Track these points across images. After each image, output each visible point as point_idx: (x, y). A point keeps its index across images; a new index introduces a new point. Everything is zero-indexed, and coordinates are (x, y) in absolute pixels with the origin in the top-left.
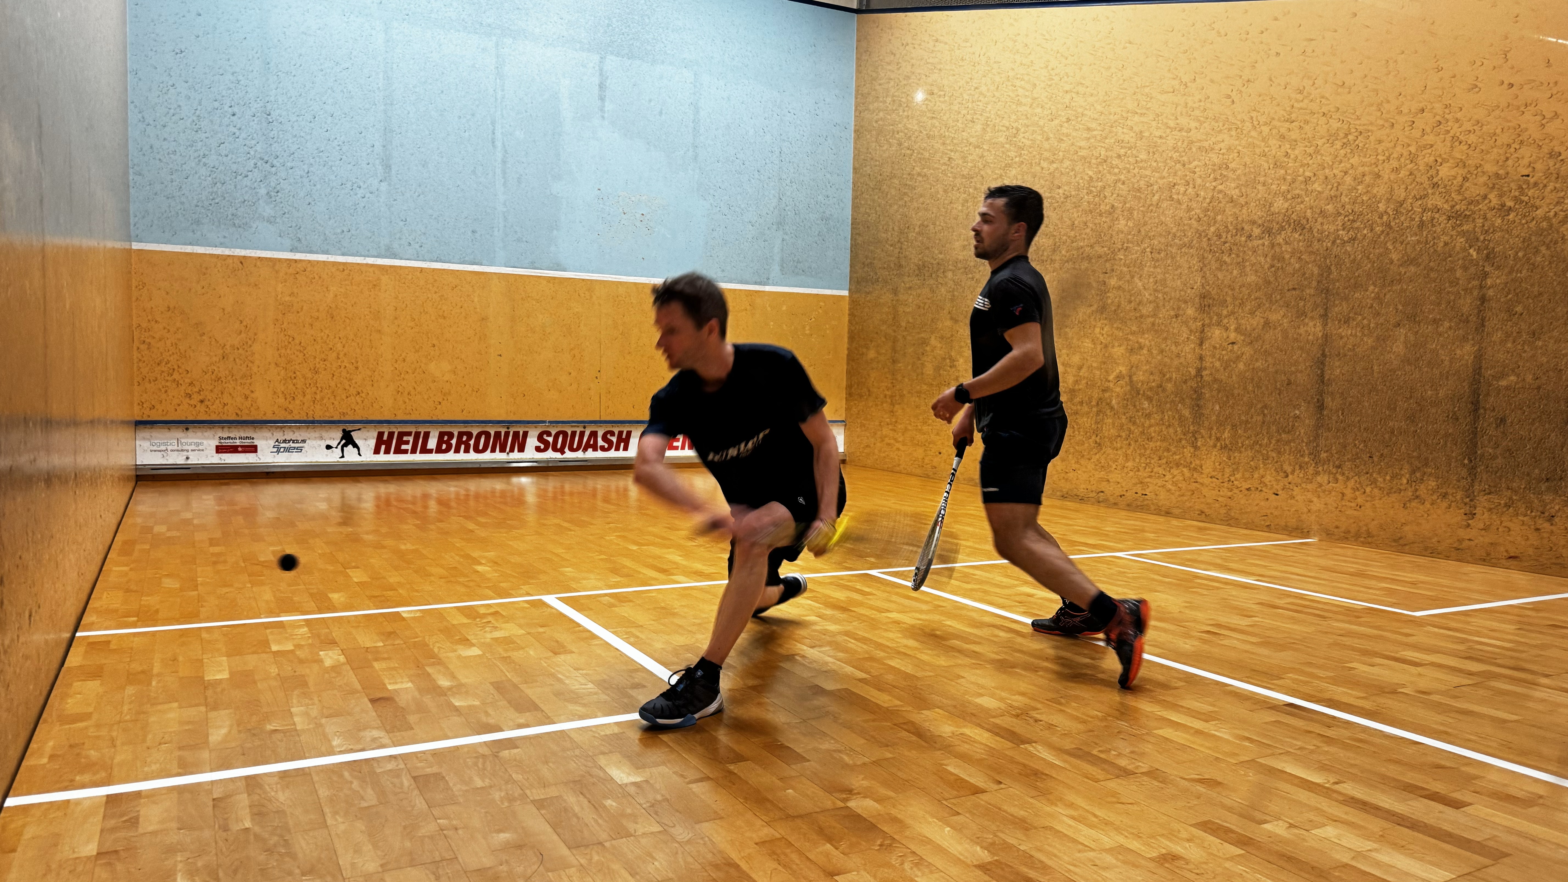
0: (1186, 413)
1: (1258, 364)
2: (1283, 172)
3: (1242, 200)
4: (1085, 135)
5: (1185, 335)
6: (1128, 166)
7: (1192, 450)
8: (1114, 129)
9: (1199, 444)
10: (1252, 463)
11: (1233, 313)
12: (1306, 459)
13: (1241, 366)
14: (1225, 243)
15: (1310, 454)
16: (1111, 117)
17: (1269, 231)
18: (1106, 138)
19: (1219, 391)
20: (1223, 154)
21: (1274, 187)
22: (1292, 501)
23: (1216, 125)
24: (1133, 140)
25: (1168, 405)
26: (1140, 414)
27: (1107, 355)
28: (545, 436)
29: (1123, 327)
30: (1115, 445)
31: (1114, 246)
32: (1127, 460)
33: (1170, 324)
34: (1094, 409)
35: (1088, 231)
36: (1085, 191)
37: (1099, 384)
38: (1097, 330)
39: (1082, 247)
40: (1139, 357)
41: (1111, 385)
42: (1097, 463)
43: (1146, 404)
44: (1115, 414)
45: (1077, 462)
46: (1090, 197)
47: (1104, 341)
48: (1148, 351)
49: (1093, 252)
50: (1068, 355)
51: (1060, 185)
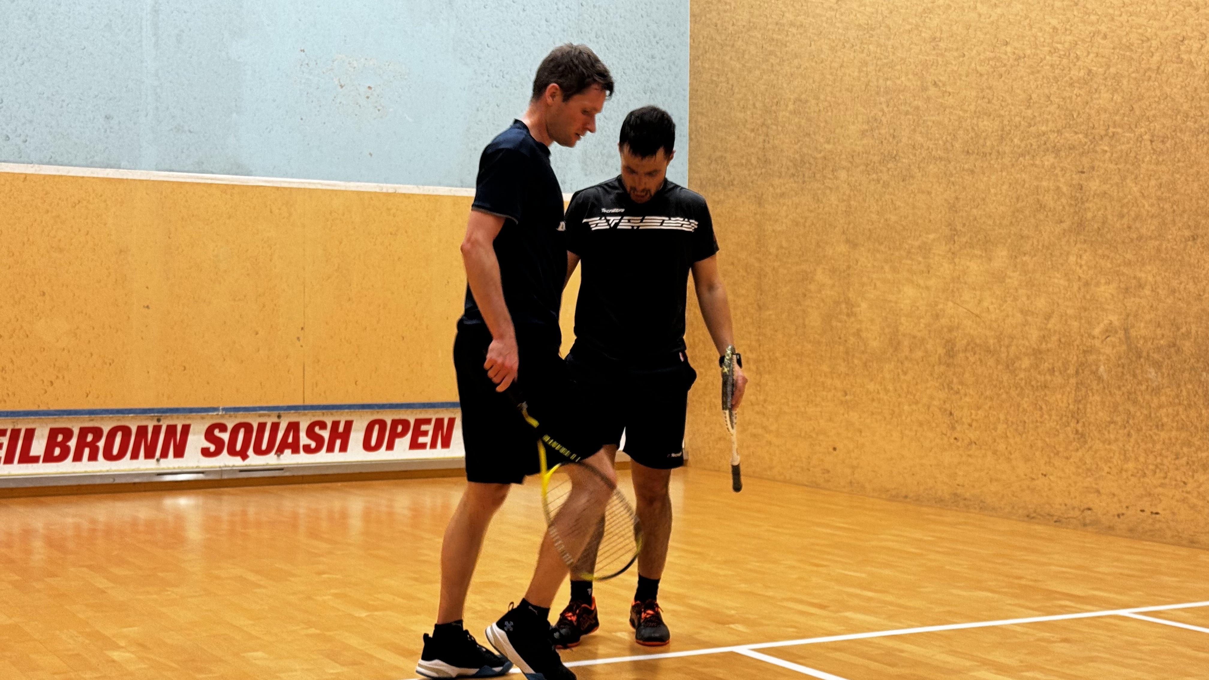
25: (1186, 375)
26: (1144, 387)
27: (1088, 297)
28: (217, 432)
29: (1112, 255)
30: (1107, 436)
31: (1093, 131)
32: (1126, 459)
33: (1184, 249)
34: (1073, 381)
35: (1052, 108)
36: (1047, 49)
37: (1078, 342)
38: (1072, 259)
39: (1044, 134)
40: (1137, 300)
41: (1097, 343)
42: (1080, 464)
43: (1152, 373)
44: (1104, 388)
45: (1049, 463)
46: (1055, 58)
47: (1082, 276)
48: (1152, 291)
49: (1062, 141)
50: (1028, 297)
51: (1008, 40)
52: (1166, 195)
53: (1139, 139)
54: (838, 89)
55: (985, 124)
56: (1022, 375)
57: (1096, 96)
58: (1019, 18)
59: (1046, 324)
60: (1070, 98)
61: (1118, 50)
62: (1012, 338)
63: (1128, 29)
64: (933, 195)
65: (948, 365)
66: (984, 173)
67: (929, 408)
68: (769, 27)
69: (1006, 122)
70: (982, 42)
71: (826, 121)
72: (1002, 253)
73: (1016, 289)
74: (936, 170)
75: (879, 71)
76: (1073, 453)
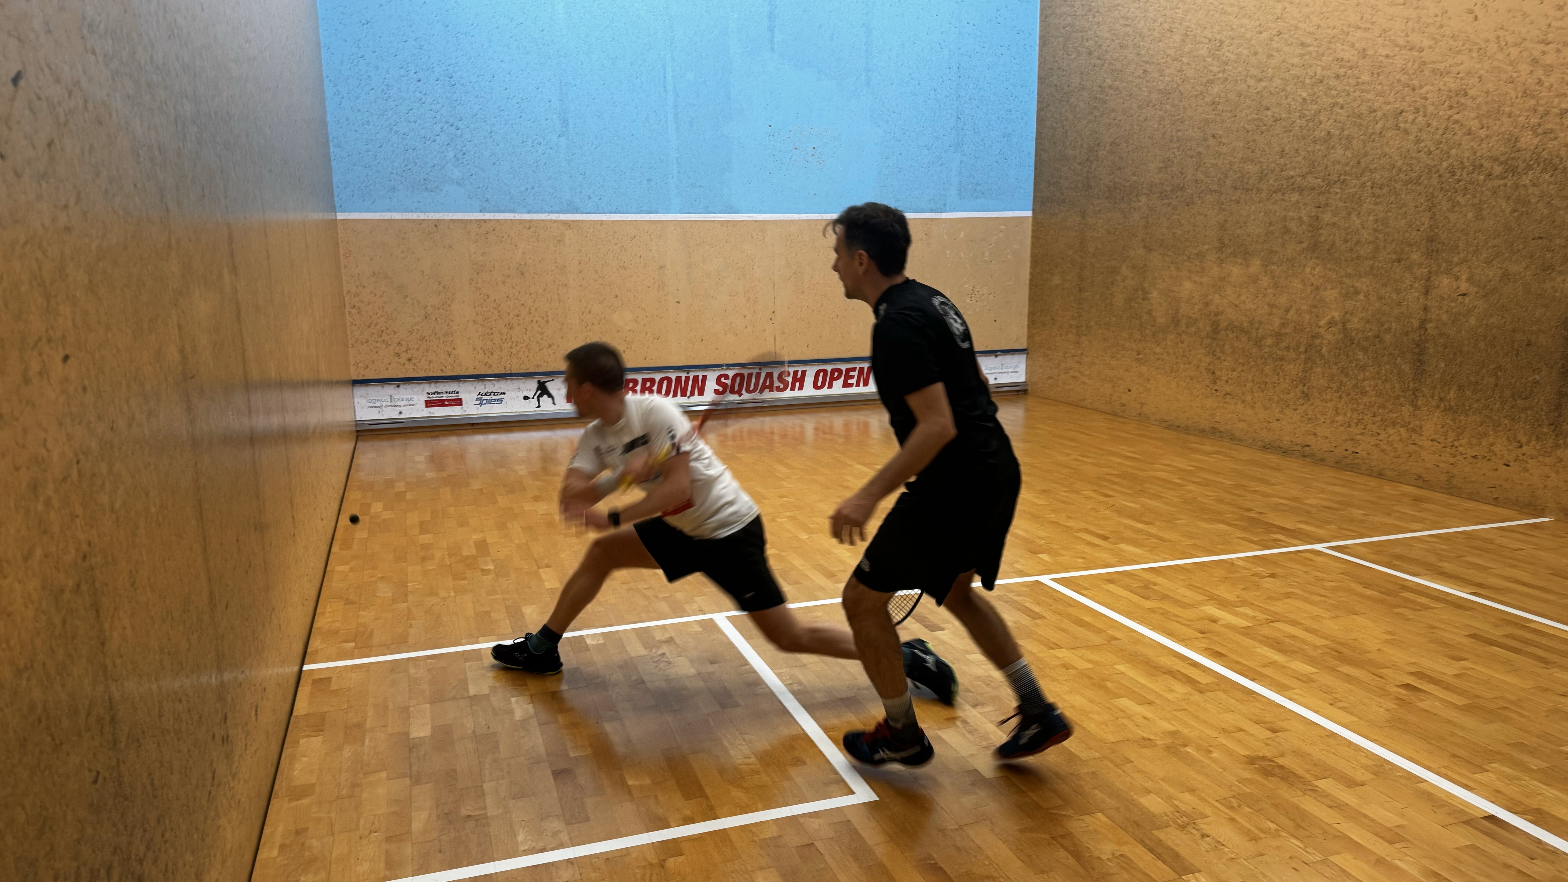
0: (1406, 368)
1: (1492, 320)
2: (1533, 102)
3: (1482, 133)
4: (1299, 51)
5: (1408, 282)
6: (1347, 88)
7: (1411, 409)
8: (1332, 45)
9: (1420, 403)
10: (1480, 429)
11: (1465, 261)
12: (1545, 430)
13: (1473, 321)
14: (1459, 181)
15: (1550, 424)
16: (1329, 31)
17: (1513, 170)
18: (1323, 55)
19: (1445, 347)
20: (1462, 79)
21: (1521, 118)
22: (1526, 474)
23: (1455, 44)
24: (1352, 58)
25: (1385, 358)
26: (1354, 365)
27: (1318, 298)
28: (723, 380)
29: (1337, 269)
30: (1324, 397)
31: (1329, 177)
32: (1338, 414)
33: (1391, 268)
34: (1302, 356)
35: (1299, 159)
36: (1297, 114)
37: (1308, 330)
38: (1308, 270)
39: (1292, 177)
40: (1354, 303)
41: (1322, 331)
42: (1304, 414)
43: (1360, 355)
44: (1325, 363)
45: (1281, 412)
46: (1303, 121)
47: (1315, 283)
48: (1365, 297)
49: (1305, 183)
50: (1274, 295)
51: (1269, 106)
52: (1381, 228)
53: (1363, 185)
54: (1143, 136)
55: (1250, 168)
56: (1267, 350)
57: (1332, 151)
58: (1277, 90)
59: (1286, 315)
60: (1313, 152)
61: (1350, 118)
62: (1260, 323)
63: (1359, 103)
64: (1208, 217)
65: (1214, 339)
66: (1246, 204)
67: (1198, 367)
68: (1094, 88)
69: (1264, 167)
70: (1250, 107)
71: (1133, 160)
72: (1256, 264)
73: (1266, 289)
74: (1211, 199)
75: (1173, 124)
76: (1300, 407)
